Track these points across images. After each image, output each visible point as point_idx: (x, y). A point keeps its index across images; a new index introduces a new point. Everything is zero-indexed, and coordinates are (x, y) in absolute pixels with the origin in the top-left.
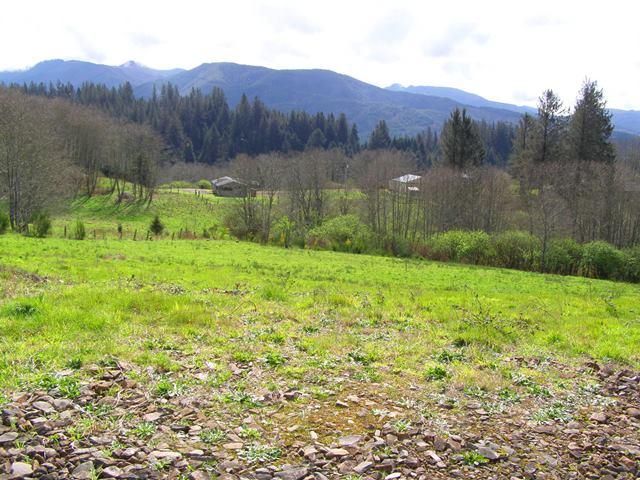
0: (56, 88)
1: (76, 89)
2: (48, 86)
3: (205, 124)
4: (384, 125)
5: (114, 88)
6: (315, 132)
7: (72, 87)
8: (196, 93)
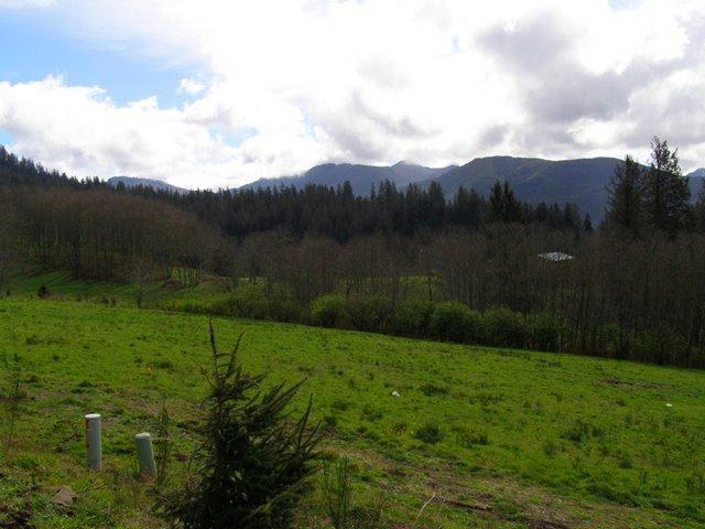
2: (272, 189)
3: (417, 220)
5: (332, 188)
7: (294, 189)
8: (413, 189)
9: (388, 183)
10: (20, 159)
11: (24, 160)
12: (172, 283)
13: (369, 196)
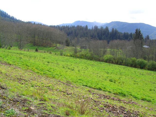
0: (71, 26)
1: (75, 27)
2: (69, 26)
3: (103, 35)
4: (148, 36)
5: (83, 26)
6: (129, 37)
7: (74, 26)
8: (102, 28)
9: (96, 26)
10: (11, 16)
11: (12, 16)
12: (57, 48)
13: (92, 29)
